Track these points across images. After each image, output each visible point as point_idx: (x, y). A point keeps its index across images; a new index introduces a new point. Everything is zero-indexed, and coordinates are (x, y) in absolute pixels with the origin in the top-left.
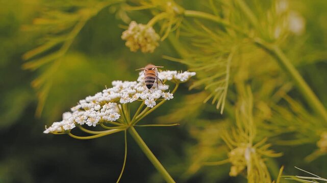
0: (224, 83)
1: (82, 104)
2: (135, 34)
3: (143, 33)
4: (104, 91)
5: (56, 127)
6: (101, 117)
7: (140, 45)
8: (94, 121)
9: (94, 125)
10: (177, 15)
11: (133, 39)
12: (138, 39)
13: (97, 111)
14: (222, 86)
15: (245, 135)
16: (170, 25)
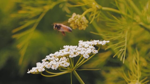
0: (124, 47)
1: (47, 58)
2: (76, 20)
3: (80, 19)
4: (60, 51)
5: (34, 70)
6: (60, 65)
7: (78, 26)
8: (55, 67)
9: (56, 69)
10: (98, 10)
11: (74, 22)
12: (77, 23)
13: (57, 61)
14: (123, 48)
15: (136, 76)
16: (94, 15)
